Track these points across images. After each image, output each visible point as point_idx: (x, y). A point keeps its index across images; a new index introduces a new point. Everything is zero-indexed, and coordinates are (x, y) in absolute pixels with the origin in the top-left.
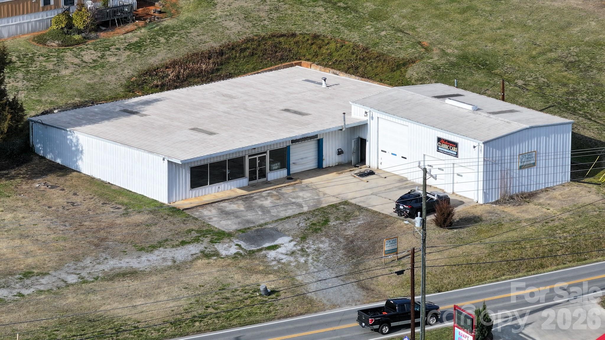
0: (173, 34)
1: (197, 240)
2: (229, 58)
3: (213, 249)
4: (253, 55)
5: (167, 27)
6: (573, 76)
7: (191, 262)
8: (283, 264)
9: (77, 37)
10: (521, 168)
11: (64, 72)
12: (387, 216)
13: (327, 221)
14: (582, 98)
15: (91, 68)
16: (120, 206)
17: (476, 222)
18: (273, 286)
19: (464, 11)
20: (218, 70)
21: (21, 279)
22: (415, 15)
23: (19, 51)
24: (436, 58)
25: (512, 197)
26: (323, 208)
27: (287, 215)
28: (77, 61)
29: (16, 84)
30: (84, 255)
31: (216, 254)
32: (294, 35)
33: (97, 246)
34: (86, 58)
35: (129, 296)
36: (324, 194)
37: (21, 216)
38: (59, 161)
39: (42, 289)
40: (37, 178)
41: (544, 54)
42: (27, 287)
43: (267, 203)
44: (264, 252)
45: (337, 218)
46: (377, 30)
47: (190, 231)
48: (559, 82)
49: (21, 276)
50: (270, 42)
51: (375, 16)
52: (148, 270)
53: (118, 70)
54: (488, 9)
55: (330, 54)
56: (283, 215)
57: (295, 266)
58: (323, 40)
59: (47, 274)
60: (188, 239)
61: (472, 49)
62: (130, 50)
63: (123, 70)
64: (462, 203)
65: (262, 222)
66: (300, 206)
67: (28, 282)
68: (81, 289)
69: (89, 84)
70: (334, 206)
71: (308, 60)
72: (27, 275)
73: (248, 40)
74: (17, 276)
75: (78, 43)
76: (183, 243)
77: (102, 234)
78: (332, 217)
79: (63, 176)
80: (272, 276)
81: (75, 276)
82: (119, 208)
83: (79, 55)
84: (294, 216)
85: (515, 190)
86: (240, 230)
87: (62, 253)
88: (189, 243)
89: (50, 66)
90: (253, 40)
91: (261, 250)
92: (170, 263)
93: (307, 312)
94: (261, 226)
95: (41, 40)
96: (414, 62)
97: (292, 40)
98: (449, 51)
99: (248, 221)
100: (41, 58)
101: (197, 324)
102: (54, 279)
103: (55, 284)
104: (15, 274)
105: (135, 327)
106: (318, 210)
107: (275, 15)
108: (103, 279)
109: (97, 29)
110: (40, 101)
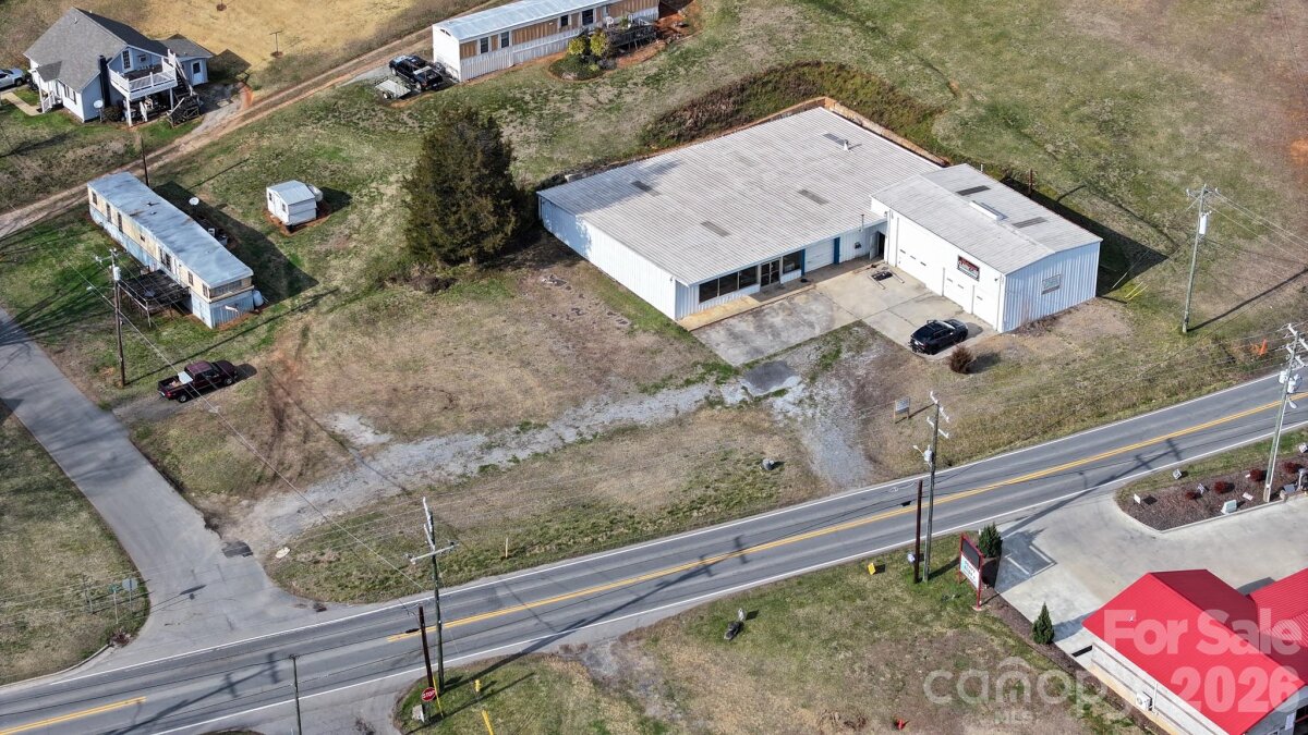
0: (694, 62)
1: (702, 379)
2: (750, 96)
3: (718, 394)
4: (775, 89)
5: (688, 51)
6: (1105, 141)
7: (695, 413)
8: (790, 418)
9: (594, 68)
10: (1044, 293)
11: (579, 117)
12: (901, 348)
13: (839, 352)
14: (1113, 175)
15: (607, 111)
16: (625, 319)
17: (994, 363)
18: (777, 455)
19: (995, 40)
20: (738, 111)
21: (518, 433)
22: (944, 45)
23: (532, 86)
24: (964, 108)
25: (1032, 325)
26: (835, 331)
27: (798, 340)
28: (592, 101)
29: (528, 134)
30: (585, 396)
31: (721, 402)
32: (818, 64)
33: (599, 382)
34: (603, 97)
35: (627, 469)
36: (839, 308)
37: (524, 329)
38: (567, 243)
39: (539, 451)
40: (544, 267)
41: (1075, 107)
42: (522, 446)
43: (778, 320)
44: (771, 399)
45: (850, 349)
46: (906, 63)
47: (695, 364)
48: (1090, 150)
49: (518, 428)
50: (793, 73)
51: (905, 44)
52: (649, 425)
53: (634, 115)
54: (1022, 37)
55: (855, 92)
56: (794, 340)
57: (802, 423)
58: (849, 72)
59: (545, 426)
60: (693, 377)
61: (1002, 98)
62: (648, 85)
63: (639, 115)
64: (980, 330)
65: (772, 351)
66: (811, 325)
67: (524, 438)
68: (577, 453)
69: (603, 136)
70: (846, 328)
71: (832, 97)
72: (525, 427)
73: (771, 71)
74: (514, 429)
75: (595, 75)
76: (688, 383)
77: (605, 364)
78: (844, 346)
79: (570, 266)
80: (776, 437)
81: (573, 430)
82: (624, 323)
83: (595, 92)
84: (805, 343)
85: (1037, 315)
86: (747, 365)
87: (561, 393)
88: (694, 383)
89: (564, 108)
90: (776, 71)
91: (767, 397)
92: (672, 415)
93: (811, 497)
94: (769, 358)
95: (557, 69)
96: (941, 112)
97: (816, 71)
98: (978, 98)
99: (757, 351)
100: (556, 97)
101: (695, 514)
102: (552, 435)
103: (552, 443)
104: (511, 426)
105: (630, 517)
106: (831, 333)
107: (800, 37)
108: (604, 438)
109: (616, 55)
110: (551, 159)
